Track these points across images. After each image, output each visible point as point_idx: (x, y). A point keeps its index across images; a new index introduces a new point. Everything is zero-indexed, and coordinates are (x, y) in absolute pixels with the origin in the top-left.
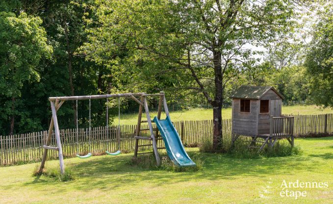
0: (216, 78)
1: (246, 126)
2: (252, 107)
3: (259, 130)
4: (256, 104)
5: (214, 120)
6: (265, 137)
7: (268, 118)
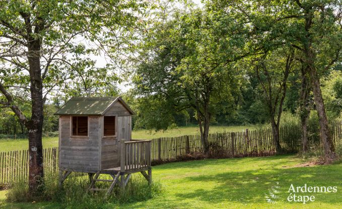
0: (33, 85)
1: (82, 157)
2: (91, 128)
3: (103, 163)
4: (97, 123)
5: (30, 150)
6: (113, 173)
7: (114, 143)
